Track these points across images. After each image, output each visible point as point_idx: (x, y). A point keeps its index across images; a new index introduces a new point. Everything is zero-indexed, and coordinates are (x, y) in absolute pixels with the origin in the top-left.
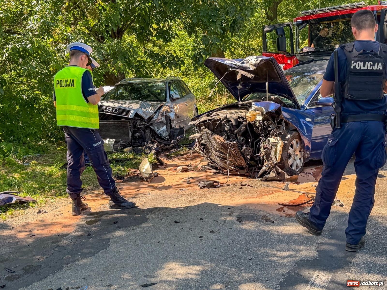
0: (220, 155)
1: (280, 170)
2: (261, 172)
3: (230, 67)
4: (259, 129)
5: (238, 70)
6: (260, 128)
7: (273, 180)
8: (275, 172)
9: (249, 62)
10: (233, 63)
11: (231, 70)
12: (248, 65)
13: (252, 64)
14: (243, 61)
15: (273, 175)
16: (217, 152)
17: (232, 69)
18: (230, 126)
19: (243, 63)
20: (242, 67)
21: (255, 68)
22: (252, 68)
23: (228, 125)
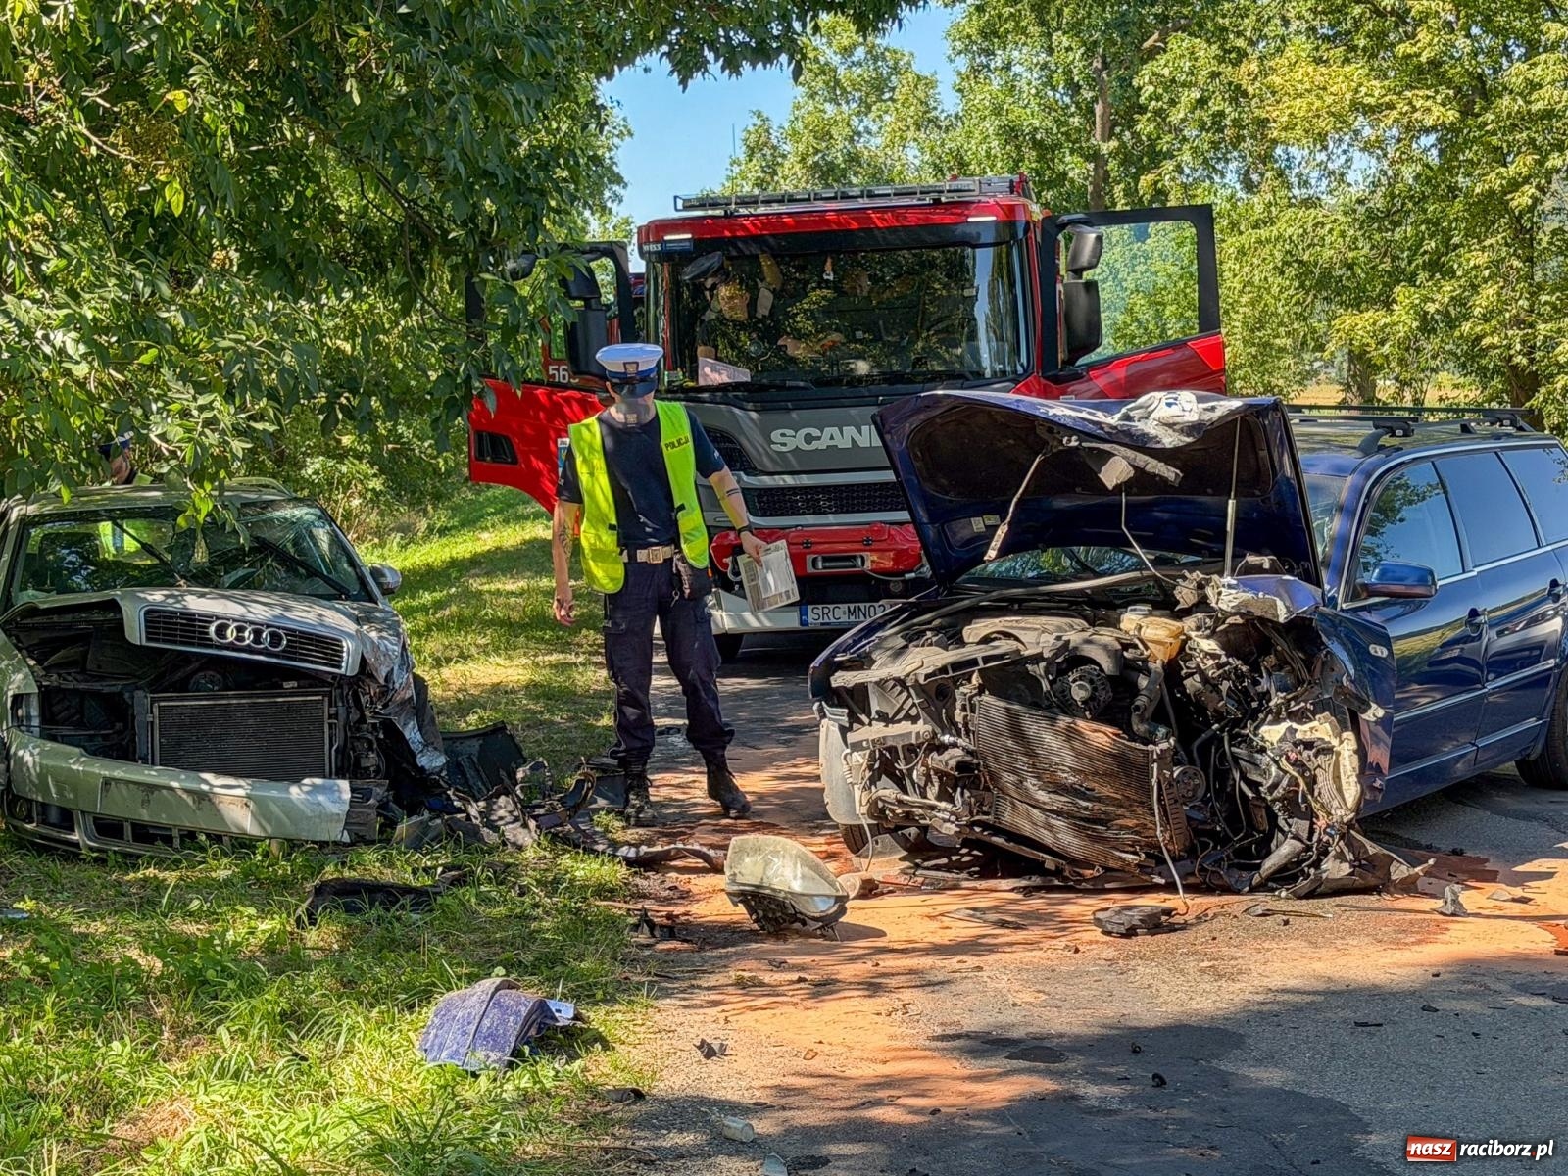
0: (1075, 804)
1: (1372, 848)
2: (1270, 864)
3: (1071, 431)
4: (1219, 692)
5: (1106, 447)
6: (1225, 686)
7: (1339, 890)
8: (1350, 856)
9: (1150, 413)
10: (1084, 415)
11: (1074, 443)
12: (1150, 428)
13: (1171, 426)
14: (1124, 410)
15: (1335, 869)
16: (1052, 796)
17: (1080, 440)
18: (1091, 682)
19: (1127, 418)
20: (1128, 433)
21: (1189, 440)
22: (1170, 440)
23: (1081, 678)
